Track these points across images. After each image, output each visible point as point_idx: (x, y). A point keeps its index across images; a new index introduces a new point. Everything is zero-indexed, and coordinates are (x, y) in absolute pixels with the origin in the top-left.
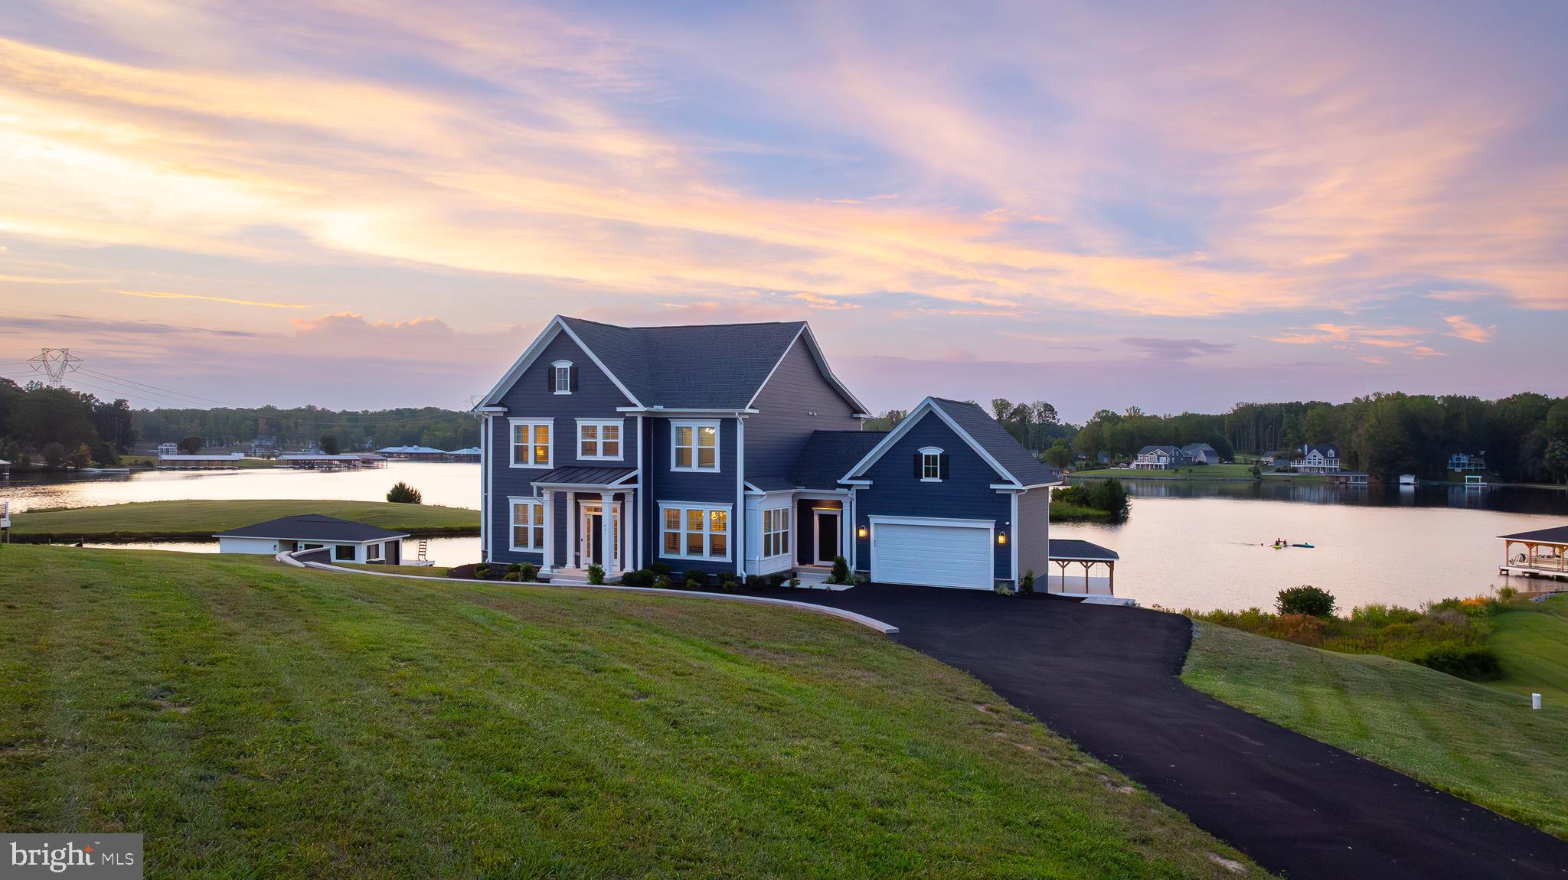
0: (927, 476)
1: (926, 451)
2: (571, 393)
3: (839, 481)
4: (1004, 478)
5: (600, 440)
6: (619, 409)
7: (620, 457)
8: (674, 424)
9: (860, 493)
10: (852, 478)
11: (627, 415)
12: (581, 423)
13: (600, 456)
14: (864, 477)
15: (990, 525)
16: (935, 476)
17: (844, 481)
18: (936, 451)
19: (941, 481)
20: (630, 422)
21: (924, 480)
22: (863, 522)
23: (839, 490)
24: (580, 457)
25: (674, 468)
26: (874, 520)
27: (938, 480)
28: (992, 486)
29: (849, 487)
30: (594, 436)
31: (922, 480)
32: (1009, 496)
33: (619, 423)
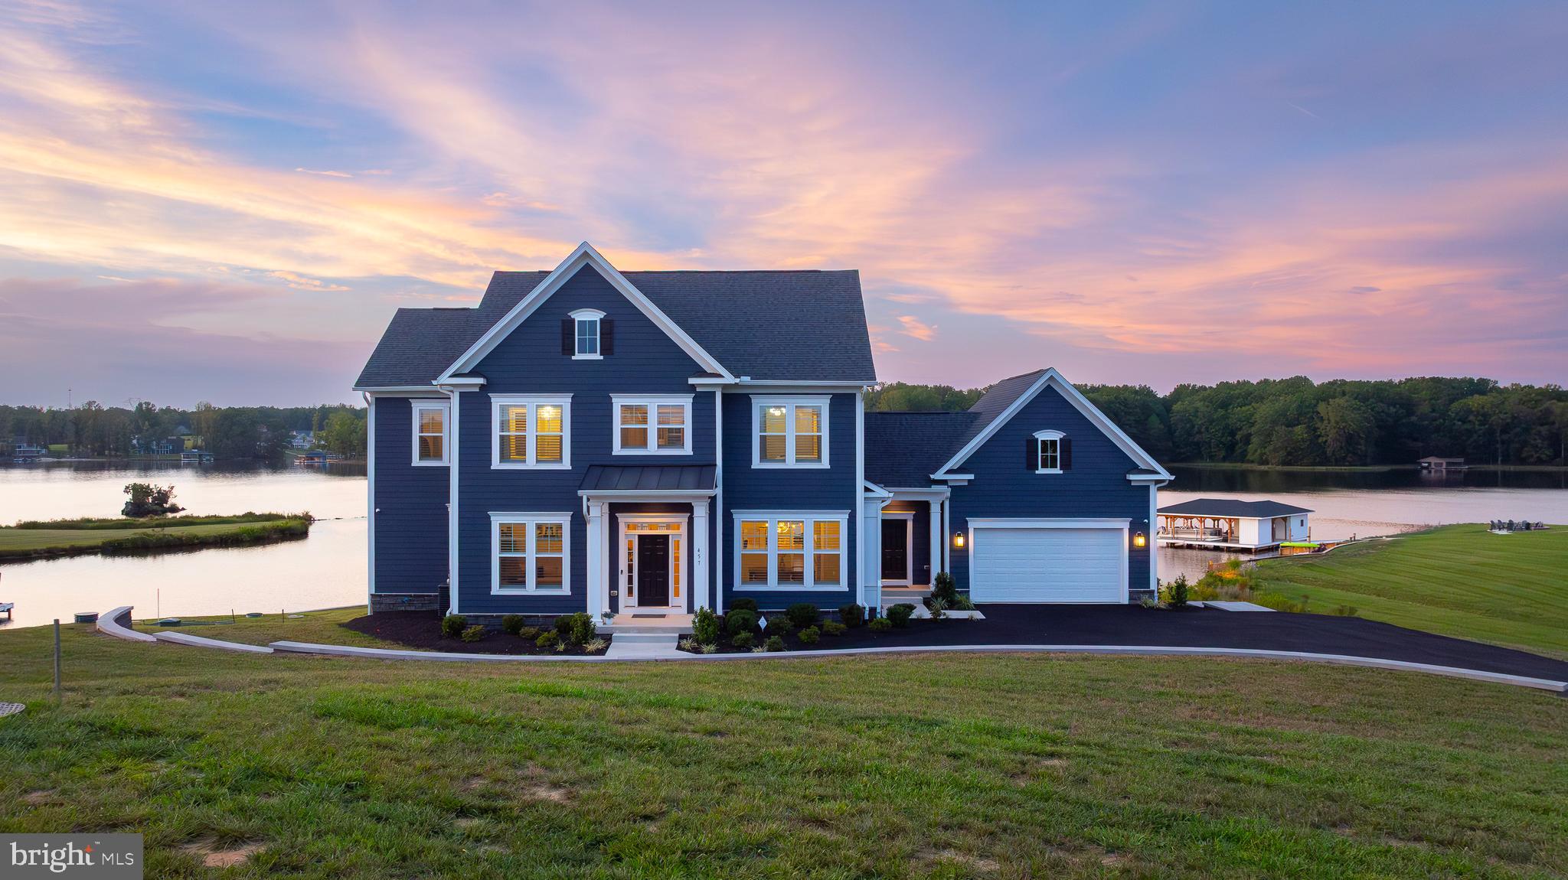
0: (1044, 466)
1: (1043, 436)
2: (602, 358)
3: (932, 476)
4: (1142, 466)
5: (652, 428)
6: (692, 381)
7: (687, 450)
8: (757, 403)
9: (956, 490)
10: (949, 472)
11: (698, 390)
12: (619, 402)
13: (653, 448)
14: (961, 470)
15: (1124, 524)
16: (1054, 466)
17: (939, 475)
18: (1055, 435)
19: (1061, 472)
20: (703, 402)
21: (1041, 471)
22: (959, 526)
23: (935, 488)
24: (617, 450)
25: (756, 464)
26: (973, 523)
27: (1058, 471)
28: (1131, 477)
29: (944, 482)
30: (645, 421)
31: (1037, 472)
32: (1148, 487)
33: (686, 402)
